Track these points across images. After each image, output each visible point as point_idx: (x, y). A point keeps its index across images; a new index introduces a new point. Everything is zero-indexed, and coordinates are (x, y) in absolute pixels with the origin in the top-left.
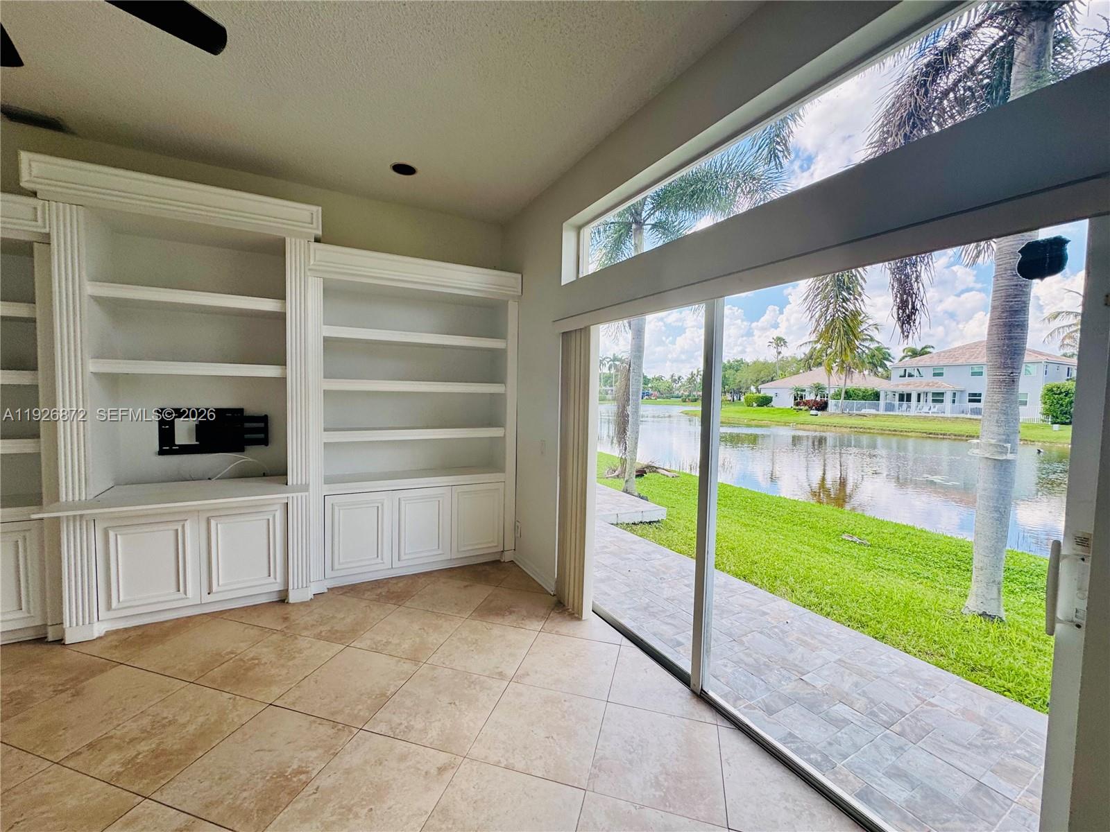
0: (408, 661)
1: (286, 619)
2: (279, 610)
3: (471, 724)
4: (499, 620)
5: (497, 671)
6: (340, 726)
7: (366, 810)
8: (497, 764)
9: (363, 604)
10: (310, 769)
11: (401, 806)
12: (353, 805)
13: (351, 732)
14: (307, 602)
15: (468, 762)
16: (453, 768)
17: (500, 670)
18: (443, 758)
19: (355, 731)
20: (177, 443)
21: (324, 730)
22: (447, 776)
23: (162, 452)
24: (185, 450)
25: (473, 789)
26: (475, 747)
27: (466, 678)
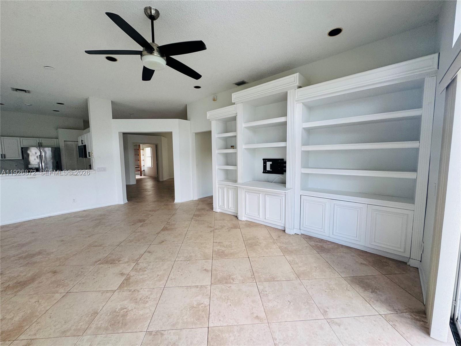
0: (295, 275)
1: (279, 237)
2: (281, 233)
3: (286, 316)
4: (361, 290)
5: (326, 309)
6: (253, 277)
7: (230, 304)
8: (274, 339)
9: (306, 245)
10: (235, 281)
11: (236, 313)
12: (230, 299)
13: (253, 281)
14: (291, 235)
15: (267, 326)
16: (261, 321)
17: (328, 310)
18: (263, 315)
19: (255, 281)
20: (267, 170)
21: (249, 274)
22: (256, 321)
23: (264, 172)
24: (269, 172)
25: (256, 335)
26: (276, 324)
27: (308, 299)
